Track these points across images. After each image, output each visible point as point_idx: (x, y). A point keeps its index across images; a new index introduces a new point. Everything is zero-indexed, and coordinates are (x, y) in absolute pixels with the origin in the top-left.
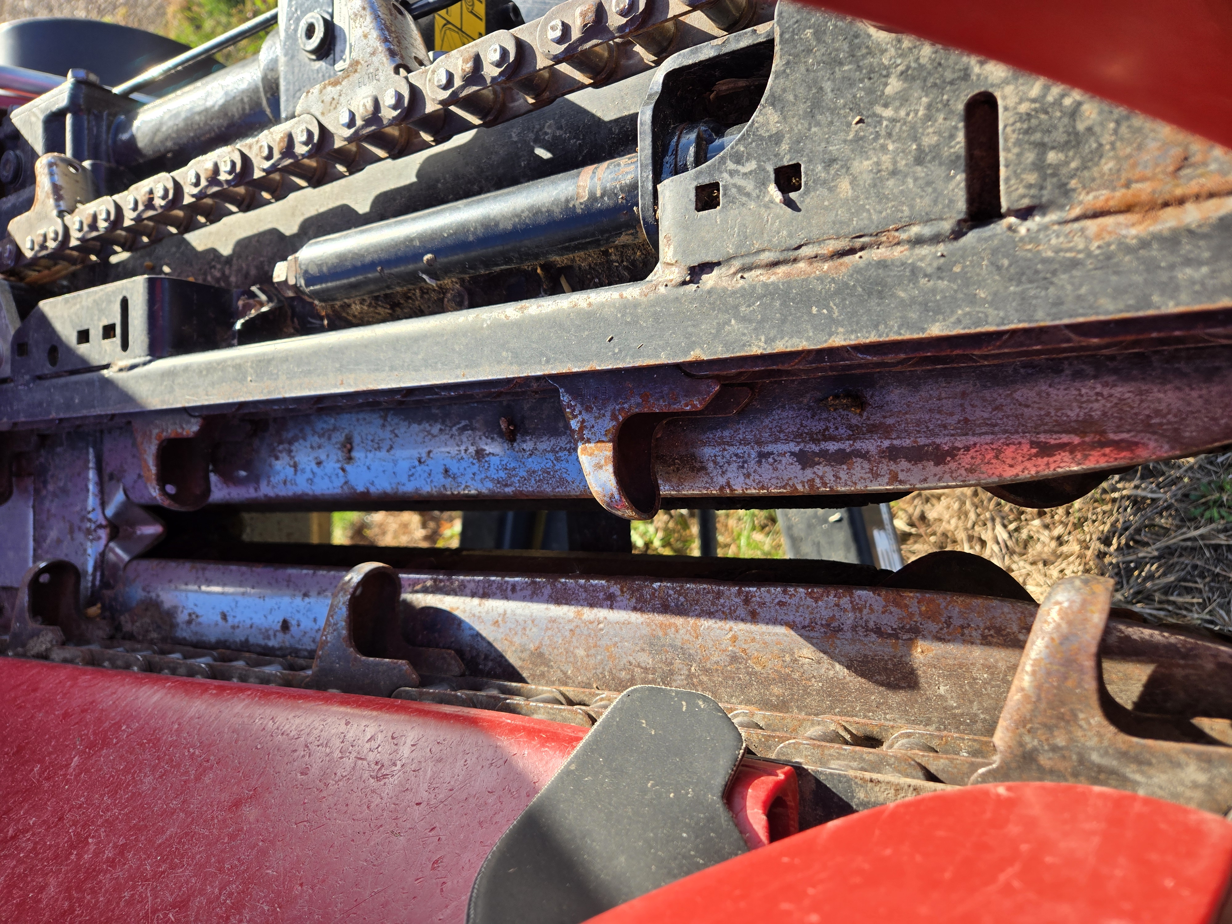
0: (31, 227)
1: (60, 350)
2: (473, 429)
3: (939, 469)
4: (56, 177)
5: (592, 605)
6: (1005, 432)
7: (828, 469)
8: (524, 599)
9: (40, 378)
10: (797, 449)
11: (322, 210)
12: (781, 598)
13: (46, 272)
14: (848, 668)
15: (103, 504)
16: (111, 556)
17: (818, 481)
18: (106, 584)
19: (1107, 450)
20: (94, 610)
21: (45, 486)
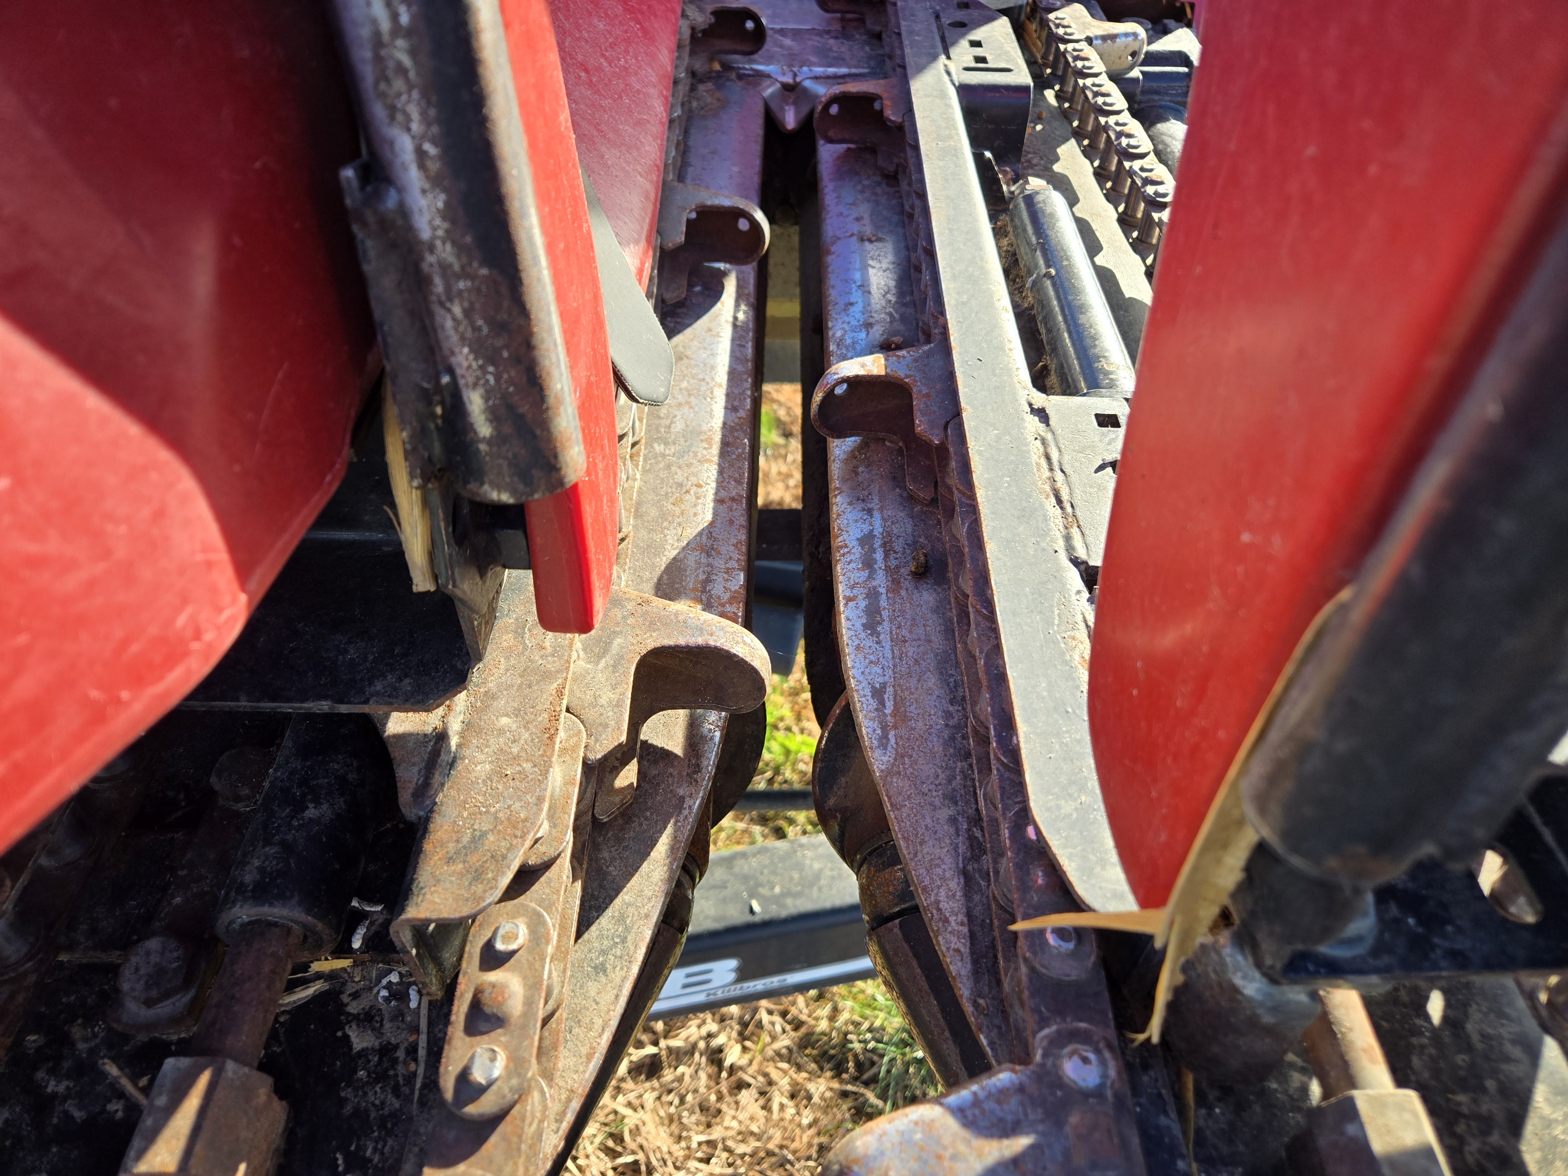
0: (1076, 19)
1: (963, 29)
2: (891, 322)
3: (858, 626)
4: (1123, 39)
5: (728, 395)
6: (895, 666)
7: (858, 555)
8: (732, 351)
9: (938, 17)
10: (876, 533)
11: (1097, 233)
12: (737, 522)
13: (1035, 35)
14: (674, 559)
15: (816, 78)
16: (767, 82)
17: (846, 550)
18: (740, 77)
19: (879, 732)
20: (717, 67)
21: (832, 37)
